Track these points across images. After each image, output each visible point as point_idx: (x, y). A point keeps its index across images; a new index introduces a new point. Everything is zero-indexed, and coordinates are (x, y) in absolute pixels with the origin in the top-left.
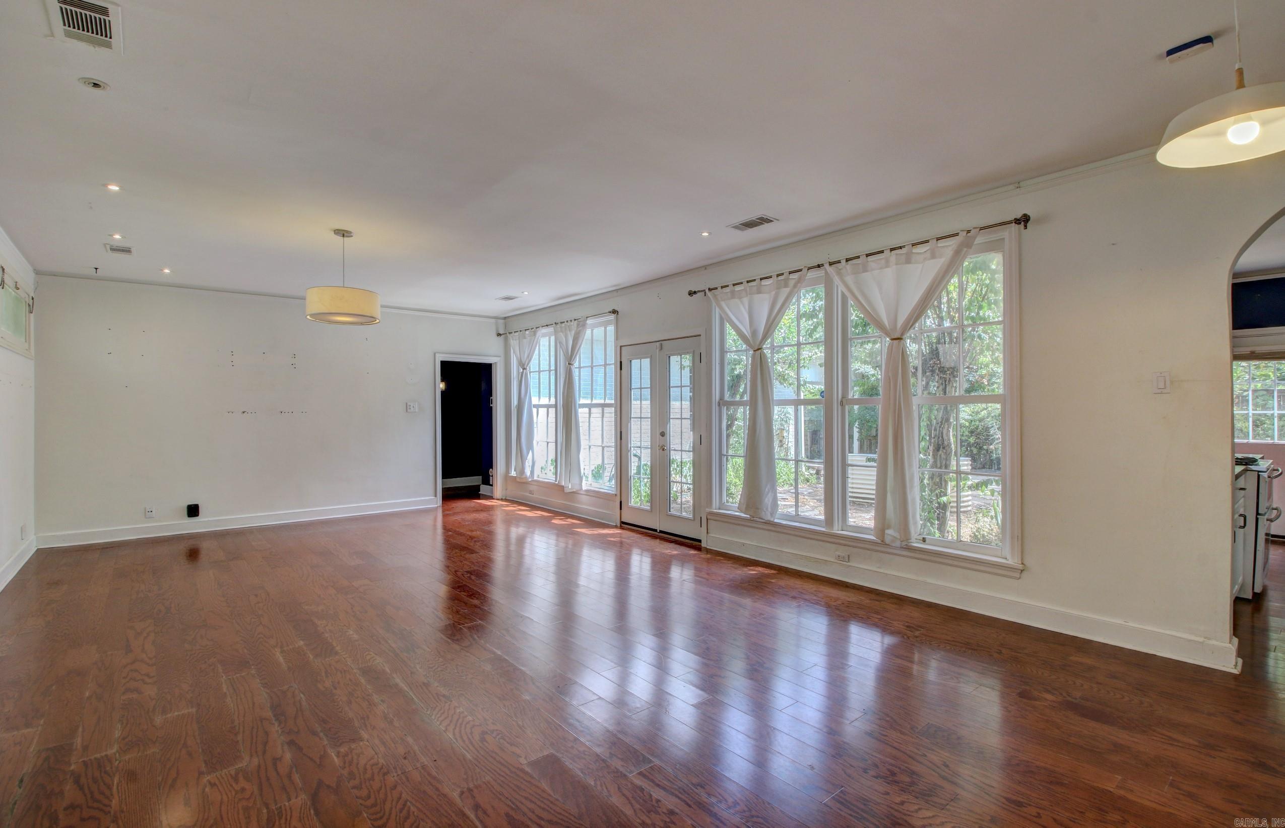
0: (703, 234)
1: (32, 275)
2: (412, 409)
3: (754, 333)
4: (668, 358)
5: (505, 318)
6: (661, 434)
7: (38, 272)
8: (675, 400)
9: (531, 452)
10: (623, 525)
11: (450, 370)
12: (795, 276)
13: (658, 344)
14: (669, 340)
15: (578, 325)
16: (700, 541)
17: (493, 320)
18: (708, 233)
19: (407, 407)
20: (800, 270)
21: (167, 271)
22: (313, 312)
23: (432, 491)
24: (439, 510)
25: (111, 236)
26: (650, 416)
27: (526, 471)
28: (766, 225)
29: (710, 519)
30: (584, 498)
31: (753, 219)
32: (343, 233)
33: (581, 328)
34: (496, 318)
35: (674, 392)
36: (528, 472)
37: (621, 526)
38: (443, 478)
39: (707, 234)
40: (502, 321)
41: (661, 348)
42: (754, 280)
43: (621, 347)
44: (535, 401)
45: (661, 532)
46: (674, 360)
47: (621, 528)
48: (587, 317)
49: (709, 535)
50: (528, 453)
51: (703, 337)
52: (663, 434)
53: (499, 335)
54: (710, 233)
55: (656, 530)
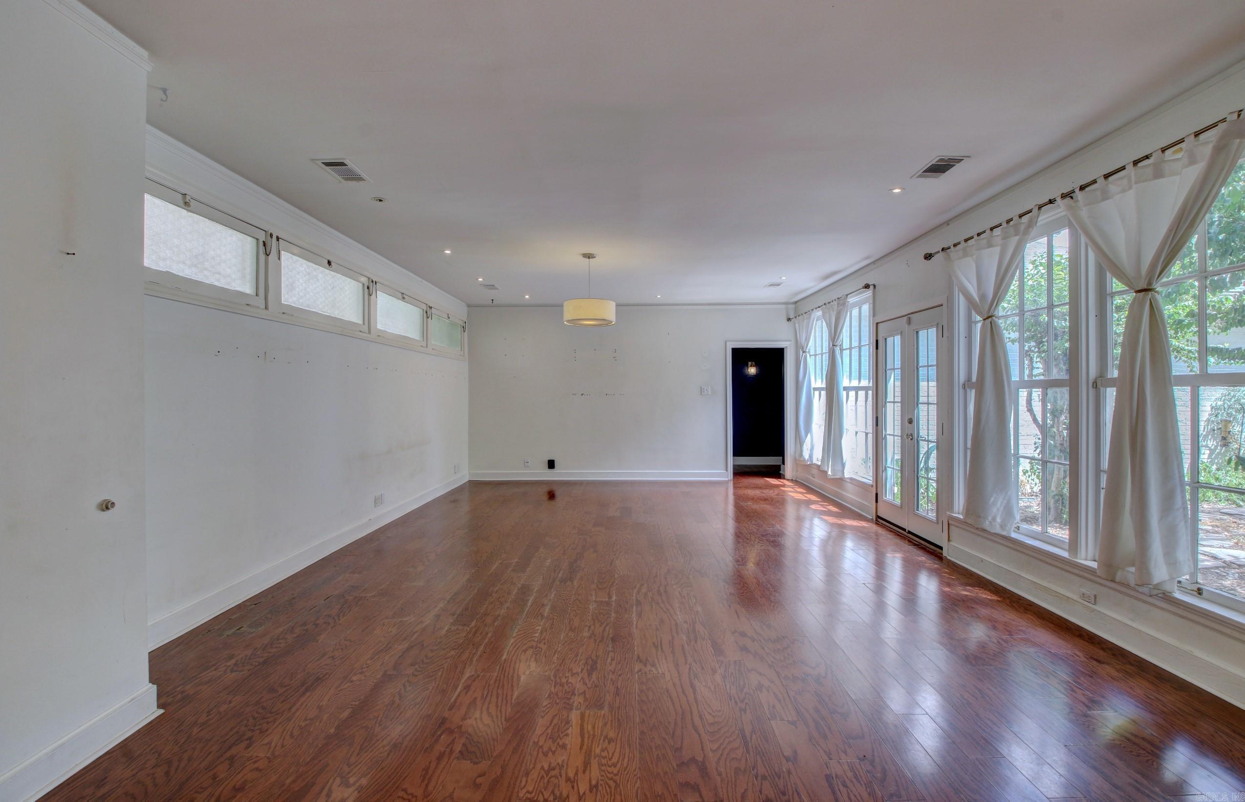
0: (894, 191)
1: (466, 308)
2: (705, 391)
3: (983, 297)
4: (915, 333)
5: (796, 302)
6: (909, 421)
7: (469, 306)
8: (923, 381)
9: (809, 435)
10: (879, 520)
11: (741, 357)
12: (1025, 219)
13: (906, 317)
14: (916, 312)
15: (838, 304)
16: (941, 548)
17: (783, 306)
18: (899, 188)
19: (701, 390)
20: (1030, 211)
21: (527, 297)
22: (568, 319)
23: (723, 466)
24: (729, 484)
25: (477, 279)
26: (900, 401)
27: (804, 454)
28: (958, 165)
29: (952, 525)
30: (849, 486)
31: (934, 162)
32: (589, 256)
33: (841, 308)
34: (786, 303)
35: (922, 372)
36: (806, 455)
37: (876, 520)
38: (733, 456)
39: (900, 191)
40: (792, 306)
41: (909, 322)
42: (984, 232)
43: (877, 323)
44: (813, 385)
45: (909, 532)
46: (922, 334)
47: (877, 523)
48: (847, 295)
49: (951, 543)
50: (806, 436)
51: (945, 307)
52: (910, 421)
53: (789, 320)
54: (903, 189)
55: (904, 530)
